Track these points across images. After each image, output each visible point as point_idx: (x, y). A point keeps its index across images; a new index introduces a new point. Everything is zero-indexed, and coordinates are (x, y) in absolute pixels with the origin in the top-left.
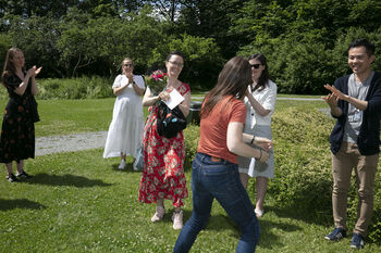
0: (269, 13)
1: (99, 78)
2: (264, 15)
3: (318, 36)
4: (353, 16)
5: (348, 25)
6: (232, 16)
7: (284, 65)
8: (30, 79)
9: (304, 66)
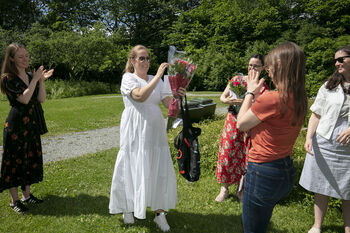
0: (193, 30)
1: (62, 81)
2: (189, 31)
3: (233, 47)
4: (257, 33)
5: (254, 39)
6: (164, 32)
7: (209, 69)
8: (38, 83)
9: (225, 70)
